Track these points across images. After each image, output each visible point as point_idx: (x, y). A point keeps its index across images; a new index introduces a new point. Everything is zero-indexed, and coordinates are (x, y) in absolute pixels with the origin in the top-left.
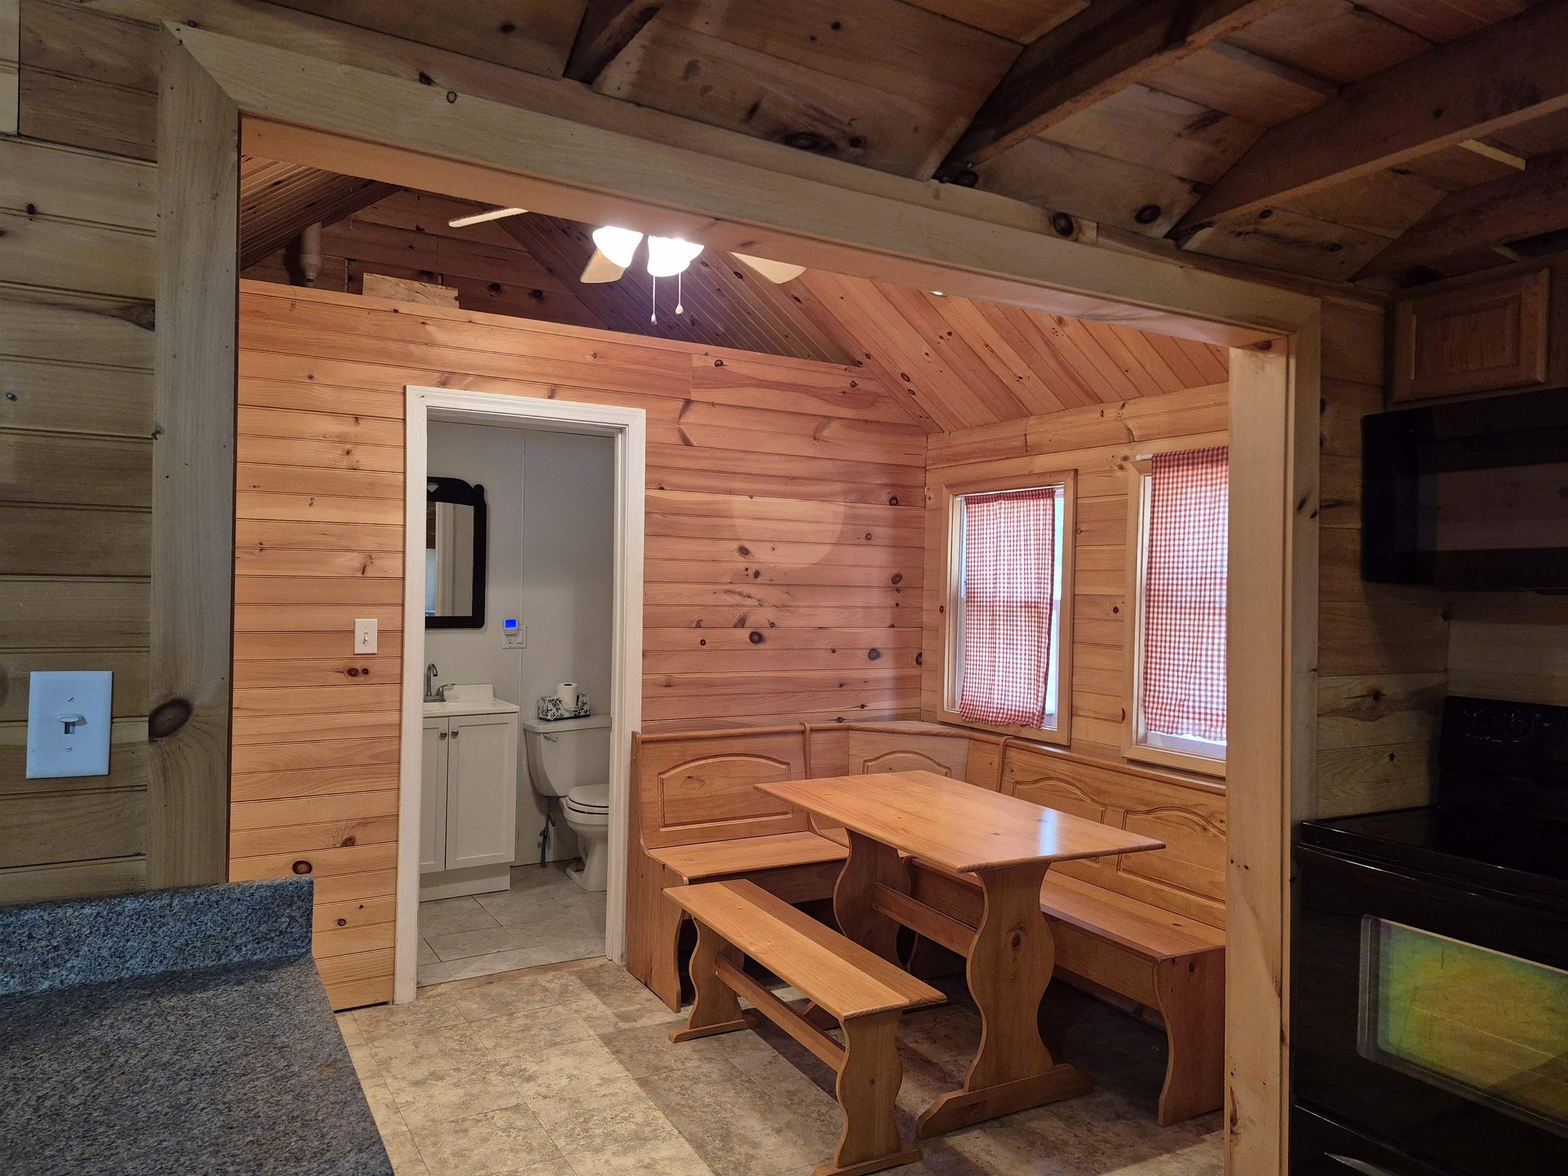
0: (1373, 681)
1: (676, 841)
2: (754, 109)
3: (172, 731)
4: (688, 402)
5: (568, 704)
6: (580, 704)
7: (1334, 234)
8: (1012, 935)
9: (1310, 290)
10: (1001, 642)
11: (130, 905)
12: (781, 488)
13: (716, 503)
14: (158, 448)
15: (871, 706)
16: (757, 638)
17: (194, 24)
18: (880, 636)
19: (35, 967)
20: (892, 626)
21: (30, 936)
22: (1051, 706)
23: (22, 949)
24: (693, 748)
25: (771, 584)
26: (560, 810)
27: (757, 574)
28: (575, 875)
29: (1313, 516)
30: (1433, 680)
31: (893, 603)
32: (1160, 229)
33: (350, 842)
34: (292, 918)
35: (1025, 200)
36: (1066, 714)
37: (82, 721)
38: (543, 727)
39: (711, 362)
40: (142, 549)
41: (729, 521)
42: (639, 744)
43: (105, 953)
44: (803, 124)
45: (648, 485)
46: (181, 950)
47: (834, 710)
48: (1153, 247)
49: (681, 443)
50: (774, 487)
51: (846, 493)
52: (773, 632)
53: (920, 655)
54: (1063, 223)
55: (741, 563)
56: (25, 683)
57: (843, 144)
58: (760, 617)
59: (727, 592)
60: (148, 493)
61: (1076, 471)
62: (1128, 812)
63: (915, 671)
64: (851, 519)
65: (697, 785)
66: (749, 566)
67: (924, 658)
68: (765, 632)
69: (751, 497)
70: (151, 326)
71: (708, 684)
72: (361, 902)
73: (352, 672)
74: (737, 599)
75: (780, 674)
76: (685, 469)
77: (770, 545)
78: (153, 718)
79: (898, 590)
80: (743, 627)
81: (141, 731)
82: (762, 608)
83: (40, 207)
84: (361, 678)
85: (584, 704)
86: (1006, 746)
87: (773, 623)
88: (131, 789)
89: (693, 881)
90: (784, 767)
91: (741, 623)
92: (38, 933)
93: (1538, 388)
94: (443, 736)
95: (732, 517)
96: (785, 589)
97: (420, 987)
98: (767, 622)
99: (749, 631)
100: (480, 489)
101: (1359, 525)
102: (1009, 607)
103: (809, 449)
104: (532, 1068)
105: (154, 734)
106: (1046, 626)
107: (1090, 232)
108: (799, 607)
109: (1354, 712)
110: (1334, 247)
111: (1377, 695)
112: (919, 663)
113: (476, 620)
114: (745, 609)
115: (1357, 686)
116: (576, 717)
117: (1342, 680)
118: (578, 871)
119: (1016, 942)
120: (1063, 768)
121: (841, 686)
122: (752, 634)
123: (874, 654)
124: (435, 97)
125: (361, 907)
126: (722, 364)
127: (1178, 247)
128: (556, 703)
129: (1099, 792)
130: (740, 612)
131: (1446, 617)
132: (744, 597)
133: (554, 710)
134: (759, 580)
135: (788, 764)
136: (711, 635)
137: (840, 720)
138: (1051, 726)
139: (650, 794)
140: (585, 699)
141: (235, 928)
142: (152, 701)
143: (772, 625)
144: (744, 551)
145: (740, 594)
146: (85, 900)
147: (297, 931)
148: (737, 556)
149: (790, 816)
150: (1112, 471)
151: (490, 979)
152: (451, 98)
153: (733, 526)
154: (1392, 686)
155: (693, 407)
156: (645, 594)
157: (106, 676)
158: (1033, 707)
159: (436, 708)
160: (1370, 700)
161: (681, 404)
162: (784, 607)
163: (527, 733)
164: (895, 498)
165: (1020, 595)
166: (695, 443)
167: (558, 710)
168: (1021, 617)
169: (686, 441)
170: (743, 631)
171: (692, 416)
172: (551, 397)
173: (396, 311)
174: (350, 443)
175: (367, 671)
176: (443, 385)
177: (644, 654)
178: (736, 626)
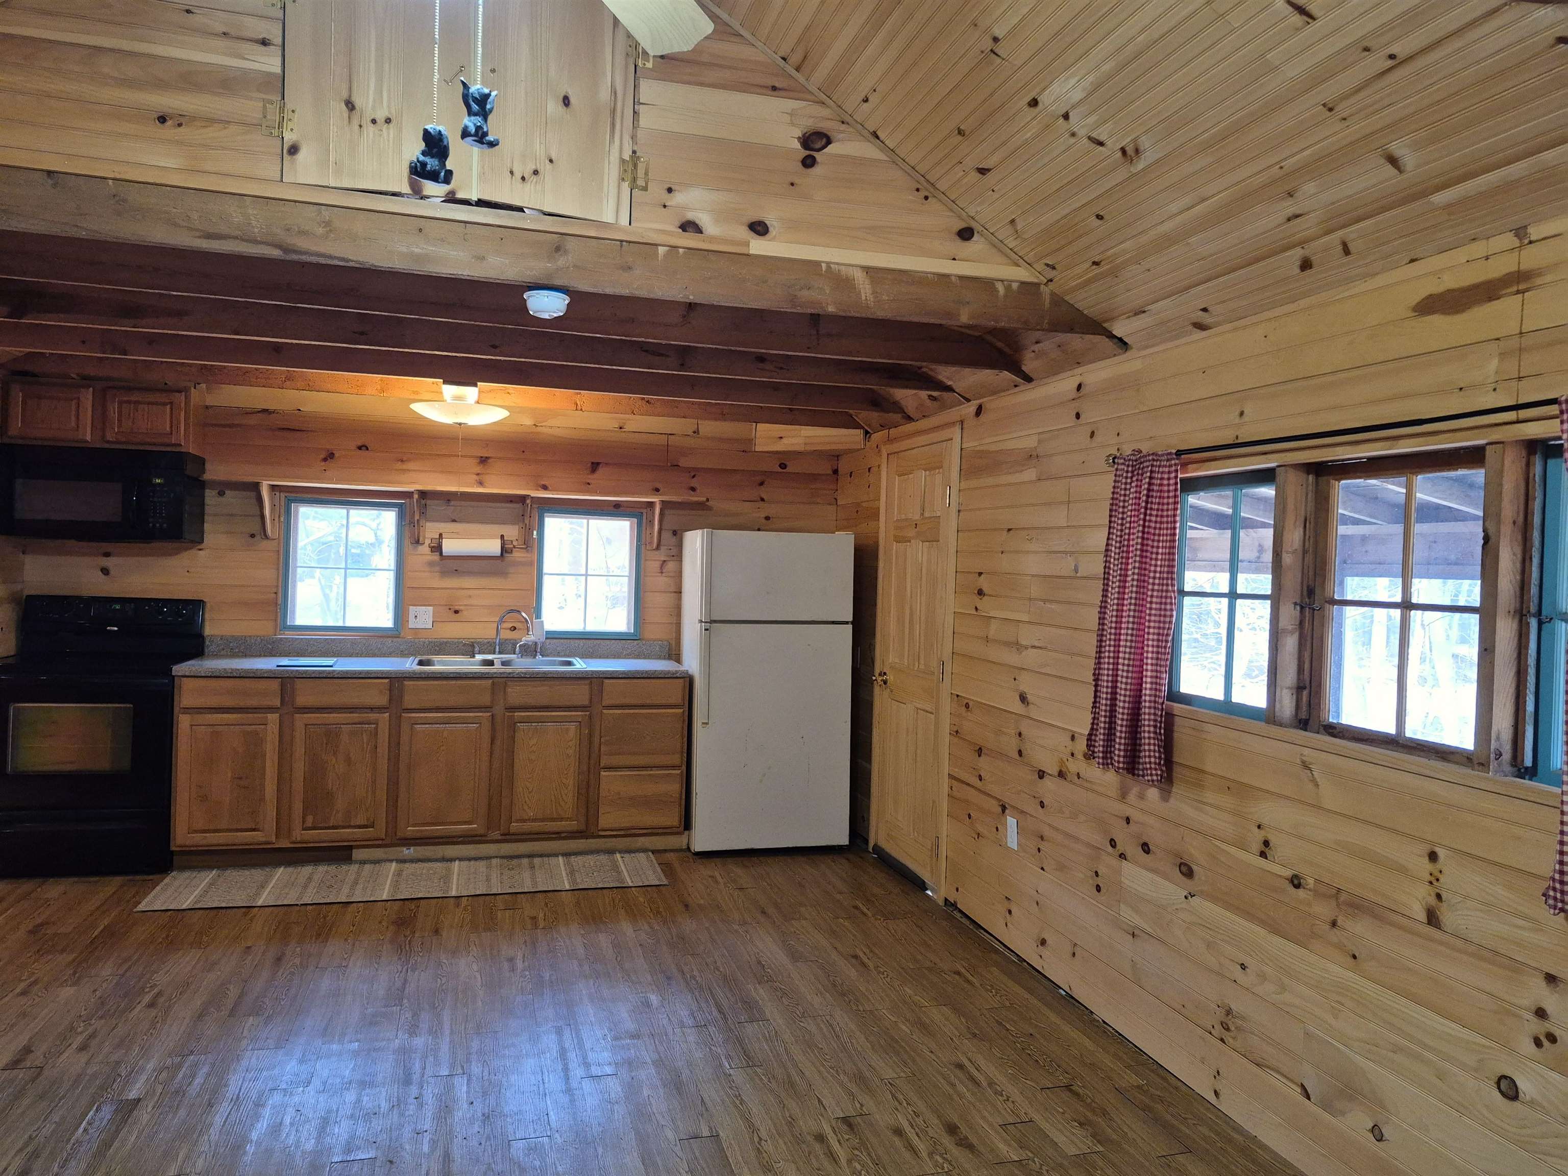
30: (18, 587)
93: (85, 445)
131: (24, 552)
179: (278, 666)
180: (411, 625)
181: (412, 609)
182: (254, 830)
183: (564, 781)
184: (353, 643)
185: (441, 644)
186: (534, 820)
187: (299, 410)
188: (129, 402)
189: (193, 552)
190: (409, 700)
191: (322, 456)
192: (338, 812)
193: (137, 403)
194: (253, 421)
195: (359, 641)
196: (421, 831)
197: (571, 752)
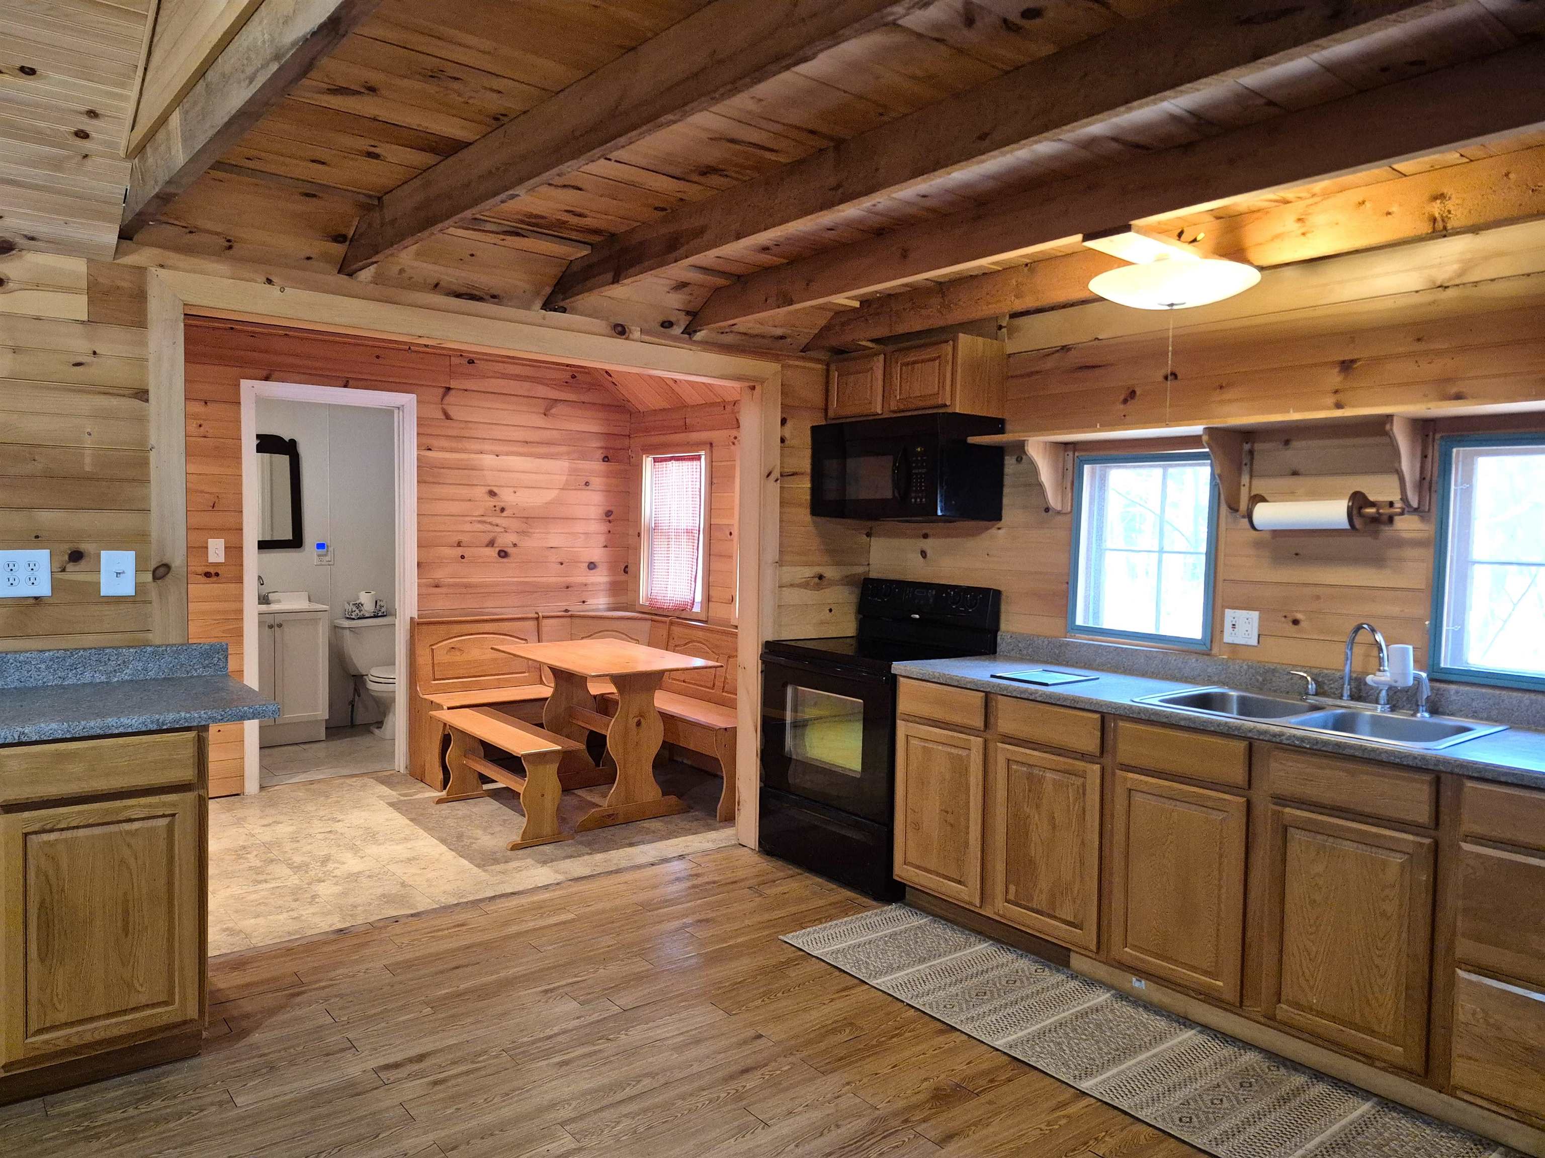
0: (818, 570)
1: (445, 690)
2: (437, 285)
3: (162, 577)
4: (448, 389)
5: (369, 607)
6: (378, 607)
7: (779, 332)
8: (636, 720)
9: (776, 358)
10: (672, 556)
11: (149, 649)
12: (521, 450)
13: (468, 460)
14: (153, 455)
15: (590, 601)
16: (503, 554)
17: (162, 266)
18: (597, 553)
19: (111, 672)
20: (605, 547)
21: (109, 660)
22: (698, 598)
23: (106, 664)
24: (456, 629)
25: (514, 516)
26: (364, 683)
27: (503, 510)
28: (376, 731)
29: (777, 480)
30: (860, 570)
31: (607, 531)
32: (677, 330)
34: (219, 659)
35: (597, 318)
36: (705, 601)
37: (123, 572)
38: (347, 624)
39: (464, 361)
40: (146, 498)
41: (478, 473)
42: (415, 626)
43: (139, 668)
44: (464, 290)
45: (420, 447)
46: (171, 670)
47: (563, 605)
48: (675, 338)
49: (443, 417)
50: (515, 449)
51: (568, 453)
52: (515, 550)
53: (627, 567)
54: (620, 329)
55: (491, 502)
56: (99, 556)
57: (487, 297)
58: (505, 540)
59: (480, 522)
60: (148, 475)
61: (711, 444)
62: (729, 657)
63: (623, 577)
64: (573, 472)
65: (458, 654)
66: (496, 504)
67: (629, 569)
68: (509, 550)
69: (498, 456)
70: (147, 401)
71: (466, 586)
73: (208, 575)
74: (489, 527)
75: (522, 579)
76: (446, 436)
77: (512, 490)
78: (154, 571)
79: (610, 521)
80: (493, 546)
81: (149, 577)
82: (507, 534)
83: (98, 352)
84: (214, 579)
85: (381, 607)
86: (671, 623)
88: (145, 602)
89: (449, 708)
90: (524, 642)
91: (491, 544)
92: (112, 658)
93: (877, 417)
94: (271, 627)
95: (483, 470)
96: (525, 520)
97: (262, 788)
98: (511, 543)
99: (497, 550)
100: (293, 443)
101: (809, 485)
102: (678, 533)
103: (540, 421)
104: (340, 817)
105: (155, 578)
106: (696, 545)
107: (637, 334)
108: (534, 533)
109: (805, 585)
110: (782, 337)
111: (821, 577)
112: (626, 572)
113: (296, 542)
114: (492, 535)
115: (807, 572)
116: (375, 616)
117: (799, 568)
118: (378, 728)
119: (639, 724)
120: (700, 634)
121: (568, 587)
122: (500, 552)
123: (592, 566)
124: (275, 291)
126: (473, 362)
127: (690, 338)
128: (359, 606)
129: (717, 646)
131: (868, 535)
132: (493, 525)
133: (357, 611)
134: (504, 514)
135: (526, 640)
136: (467, 552)
137: (566, 611)
138: (697, 609)
139: (424, 657)
140: (382, 604)
141: (194, 661)
142: (153, 564)
143: (515, 545)
144: (492, 494)
145: (490, 523)
146: (129, 647)
147: (221, 665)
148: (487, 498)
149: (526, 674)
150: (729, 445)
151: (312, 782)
152: (282, 290)
153: (483, 476)
154: (830, 572)
155: (452, 392)
156: (418, 523)
157: (133, 553)
158: (688, 598)
159: (264, 608)
160: (816, 580)
161: (441, 391)
162: (523, 533)
163: (335, 629)
164: (606, 457)
165: (683, 526)
166: (453, 417)
167: (360, 611)
168: (684, 538)
169: (448, 417)
170: (493, 549)
171: (451, 398)
172: (345, 386)
173: (232, 328)
174: (201, 419)
175: (217, 574)
176: (267, 378)
177: (419, 564)
178: (487, 546)
179: (992, 676)
180: (1228, 637)
181: (1229, 613)
182: (959, 882)
183: (1377, 961)
184: (1148, 656)
185: (1267, 671)
186: (1321, 1014)
187: (1097, 339)
188: (908, 364)
189: (994, 531)
190: (1125, 750)
191: (1122, 398)
192: (1041, 891)
193: (914, 363)
194: (1049, 364)
195: (1155, 654)
196: (1143, 961)
197: (1390, 908)
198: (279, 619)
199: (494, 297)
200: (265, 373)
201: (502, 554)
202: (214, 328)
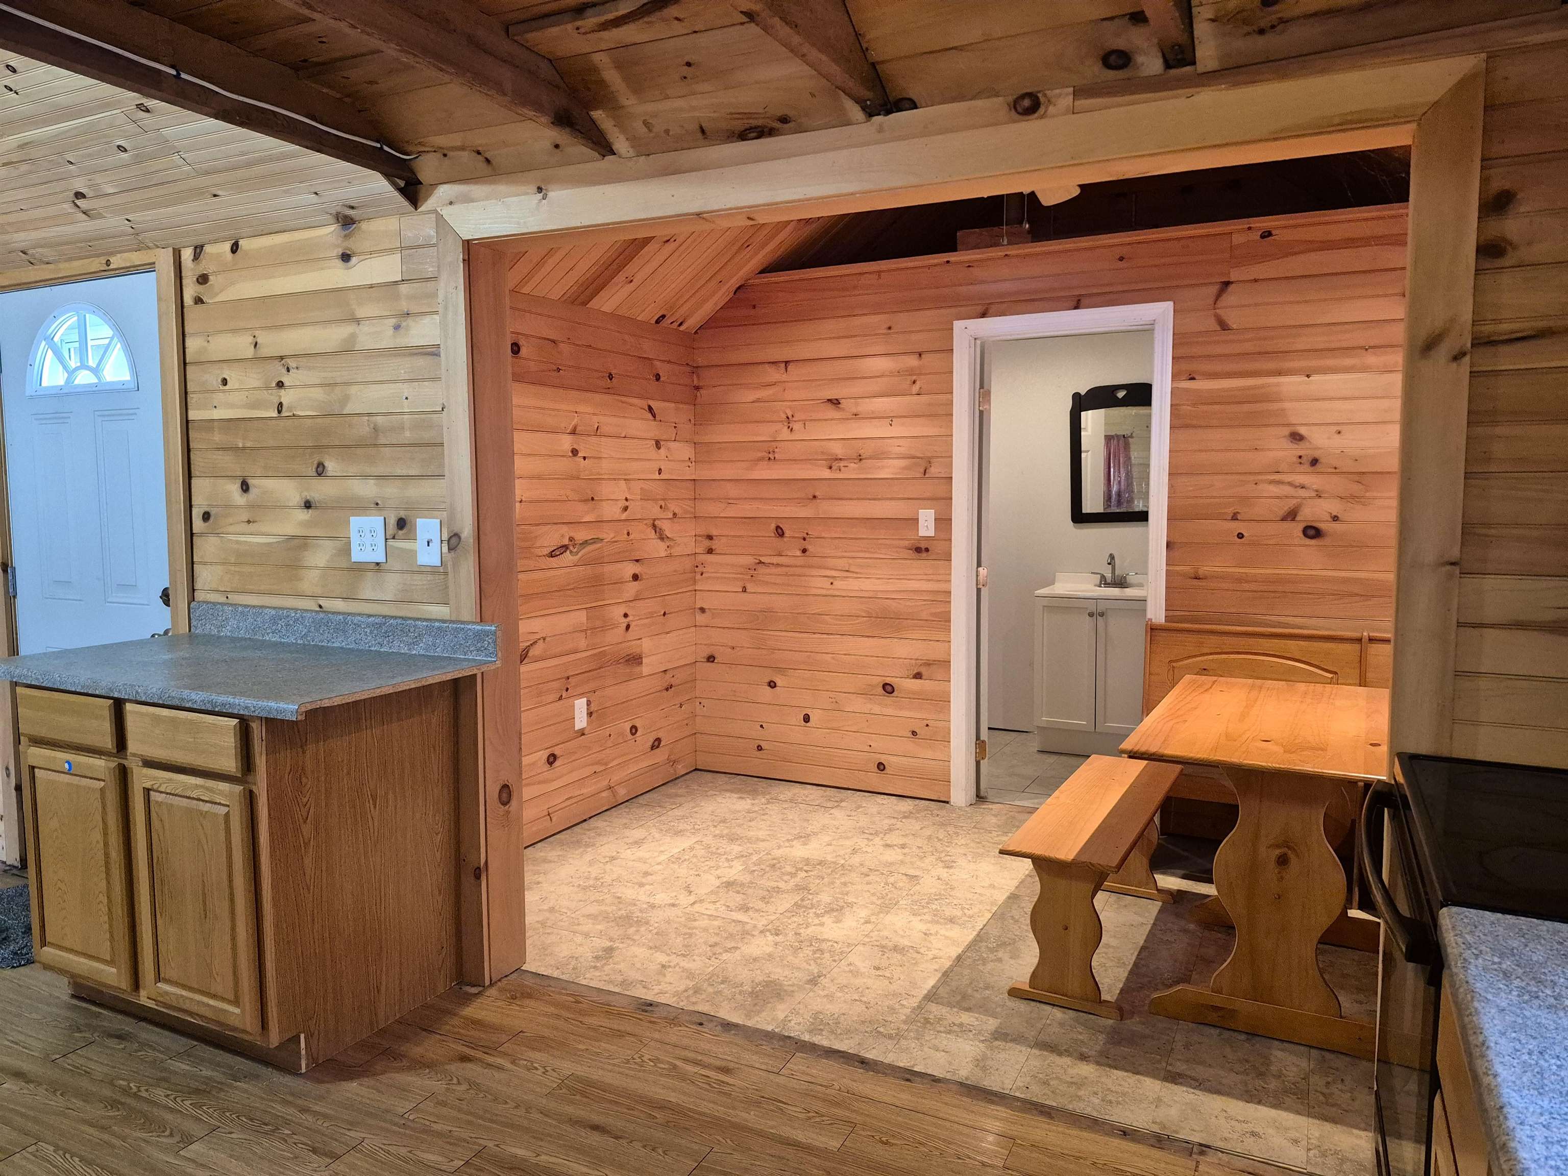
2: (703, 130)
3: (454, 548)
4: (1227, 284)
11: (436, 624)
12: (1354, 362)
13: (1262, 386)
16: (1313, 532)
21: (409, 631)
23: (407, 635)
24: (1216, 642)
25: (1336, 472)
27: (1314, 462)
33: (918, 676)
39: (1256, 236)
41: (1277, 406)
42: (1158, 631)
43: (430, 643)
45: (1175, 377)
49: (1216, 328)
52: (1336, 526)
55: (1294, 450)
57: (777, 125)
58: (1317, 510)
59: (1271, 482)
66: (1303, 453)
68: (1323, 526)
69: (1308, 376)
71: (1247, 580)
72: (928, 722)
73: (918, 550)
74: (1286, 490)
75: (1345, 574)
76: (1220, 356)
77: (1333, 430)
78: (449, 541)
80: (1293, 520)
82: (1320, 500)
84: (924, 555)
87: (1335, 516)
88: (445, 574)
90: (1330, 676)
91: (1291, 515)
94: (1091, 615)
95: (1281, 400)
96: (1356, 478)
98: (1328, 515)
99: (1301, 526)
105: (449, 548)
107: (1063, 99)
108: (1375, 498)
114: (1295, 501)
119: (1283, 861)
122: (1307, 529)
125: (927, 725)
126: (1270, 234)
130: (1292, 503)
132: (1296, 487)
134: (1318, 469)
135: (1336, 673)
136: (1249, 528)
139: (1159, 679)
142: (448, 534)
143: (1335, 518)
144: (1296, 437)
145: (1290, 484)
148: (1287, 443)
153: (1283, 410)
155: (1231, 288)
156: (1171, 486)
161: (1217, 288)
162: (1353, 498)
166: (1235, 326)
169: (1224, 326)
170: (1293, 524)
171: (1231, 298)
172: (1076, 308)
173: (948, 262)
174: (915, 374)
175: (927, 550)
176: (983, 315)
177: (1168, 545)
178: (1284, 519)
198: (1102, 606)
199: (784, 120)
200: (980, 309)
201: (1311, 532)
202: (929, 267)
